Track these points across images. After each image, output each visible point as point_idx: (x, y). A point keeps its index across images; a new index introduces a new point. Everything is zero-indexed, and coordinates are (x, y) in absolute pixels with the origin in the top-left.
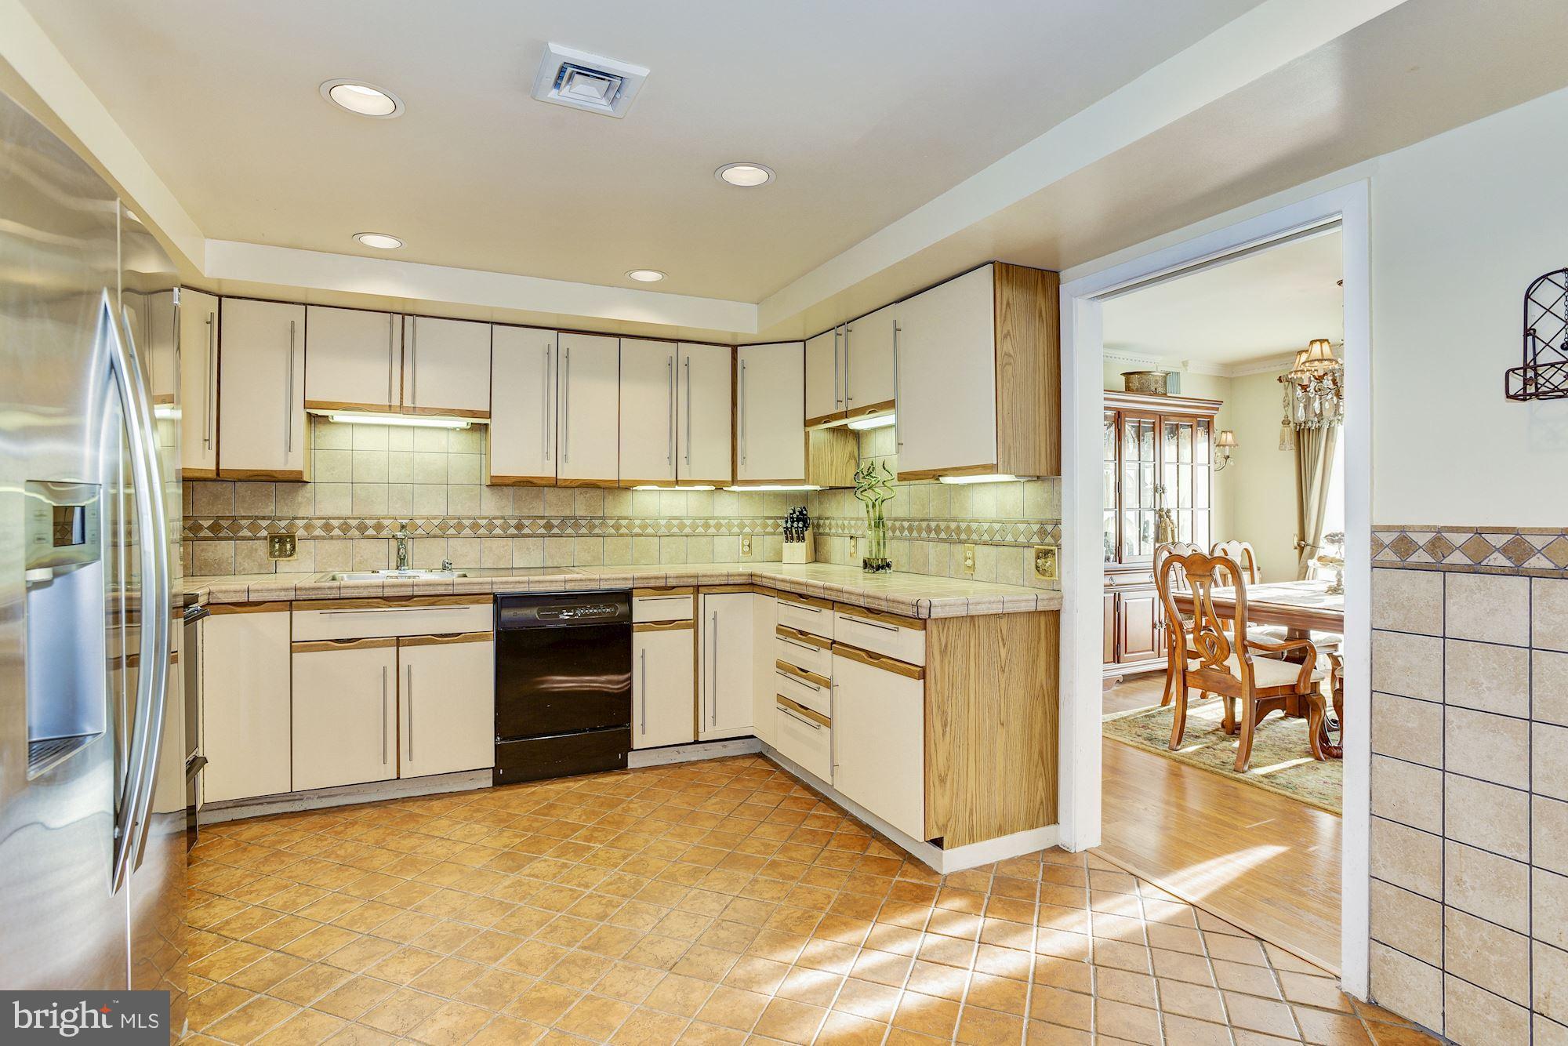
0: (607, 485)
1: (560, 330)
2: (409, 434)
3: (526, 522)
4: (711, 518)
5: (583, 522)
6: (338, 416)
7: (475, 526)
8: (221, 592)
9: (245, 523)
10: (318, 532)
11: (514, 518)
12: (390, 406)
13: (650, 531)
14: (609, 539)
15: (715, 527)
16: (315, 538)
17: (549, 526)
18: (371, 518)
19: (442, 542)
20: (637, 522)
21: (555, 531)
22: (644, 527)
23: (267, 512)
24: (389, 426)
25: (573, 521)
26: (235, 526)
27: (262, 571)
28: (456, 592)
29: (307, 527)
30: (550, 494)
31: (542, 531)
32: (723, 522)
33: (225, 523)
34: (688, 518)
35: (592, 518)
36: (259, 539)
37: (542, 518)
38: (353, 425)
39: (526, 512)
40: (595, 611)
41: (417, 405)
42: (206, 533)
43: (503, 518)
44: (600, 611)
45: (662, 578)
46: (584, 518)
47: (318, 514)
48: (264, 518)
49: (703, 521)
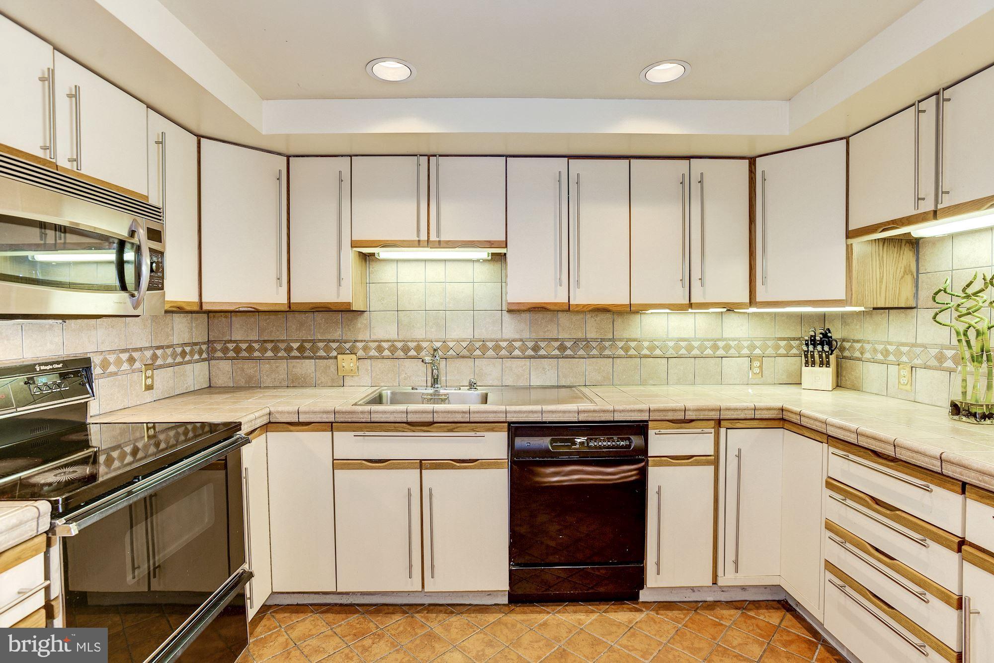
0: (619, 309)
1: (570, 157)
2: (440, 267)
3: (542, 344)
4: (719, 340)
5: (594, 344)
6: (383, 253)
7: (497, 348)
8: (278, 412)
9: (321, 345)
10: (373, 353)
11: (531, 340)
12: (419, 241)
13: (658, 352)
14: (618, 360)
15: (724, 348)
16: (371, 358)
17: (562, 348)
18: (412, 341)
19: (470, 362)
20: (646, 344)
21: (569, 352)
22: (652, 348)
23: (337, 337)
24: (425, 261)
25: (584, 343)
26: (314, 349)
27: (334, 385)
28: (472, 420)
29: (365, 349)
30: (563, 318)
31: (556, 352)
32: (732, 343)
33: (308, 345)
34: (695, 339)
35: (602, 340)
36: (331, 358)
37: (556, 340)
38: (397, 261)
39: (542, 335)
40: (609, 443)
41: (442, 239)
42: (295, 353)
43: (521, 340)
44: (614, 443)
45: (680, 410)
46: (595, 340)
47: (374, 337)
48: (334, 341)
49: (711, 343)
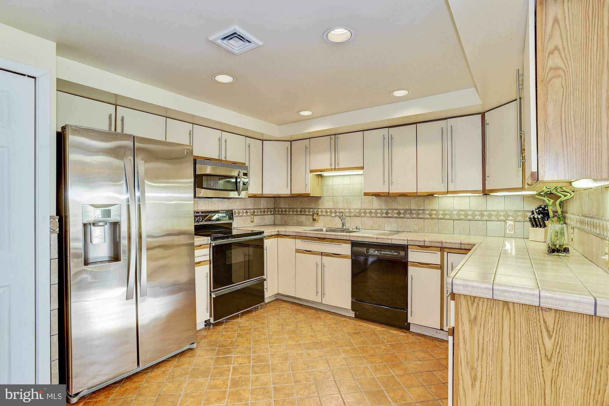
0: (411, 195)
1: (389, 127)
2: (348, 178)
3: (390, 211)
4: (485, 211)
5: (414, 212)
6: (325, 174)
7: (371, 213)
9: (307, 210)
10: (324, 213)
11: (386, 209)
12: (332, 169)
13: (448, 217)
14: (426, 220)
15: (487, 216)
16: (323, 215)
17: (399, 213)
18: (338, 209)
19: (359, 218)
20: (441, 212)
21: (402, 215)
22: (444, 215)
23: (312, 207)
25: (409, 211)
26: (305, 212)
28: (338, 238)
29: (322, 212)
30: (400, 199)
31: (396, 215)
32: (493, 213)
33: (303, 210)
34: (470, 210)
35: (418, 210)
36: (310, 215)
37: (396, 209)
38: (333, 176)
39: (390, 207)
40: (390, 253)
41: (340, 168)
42: (299, 213)
43: (381, 209)
44: (392, 253)
46: (415, 210)
47: (324, 207)
48: (311, 209)
49: (479, 213)
